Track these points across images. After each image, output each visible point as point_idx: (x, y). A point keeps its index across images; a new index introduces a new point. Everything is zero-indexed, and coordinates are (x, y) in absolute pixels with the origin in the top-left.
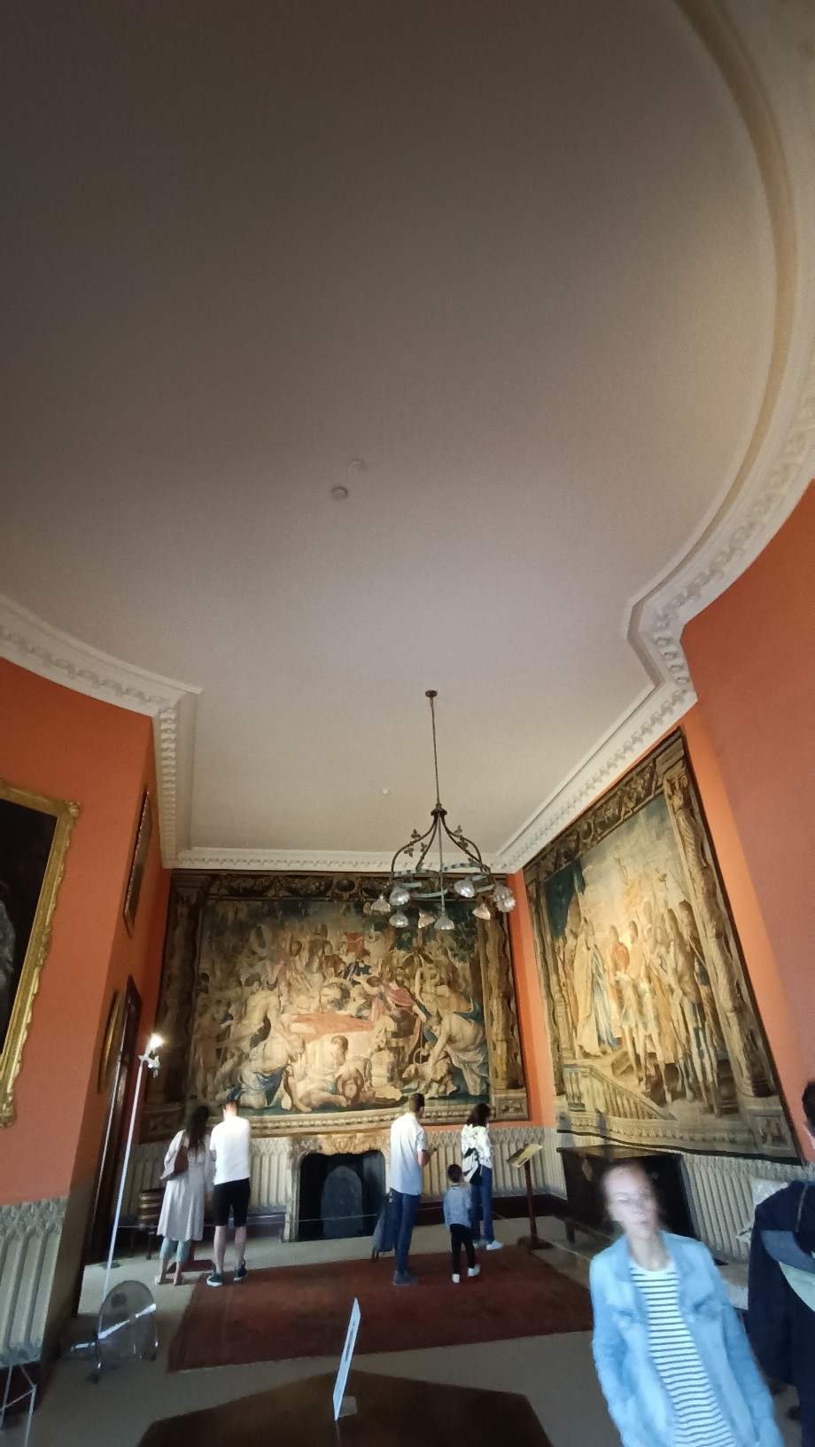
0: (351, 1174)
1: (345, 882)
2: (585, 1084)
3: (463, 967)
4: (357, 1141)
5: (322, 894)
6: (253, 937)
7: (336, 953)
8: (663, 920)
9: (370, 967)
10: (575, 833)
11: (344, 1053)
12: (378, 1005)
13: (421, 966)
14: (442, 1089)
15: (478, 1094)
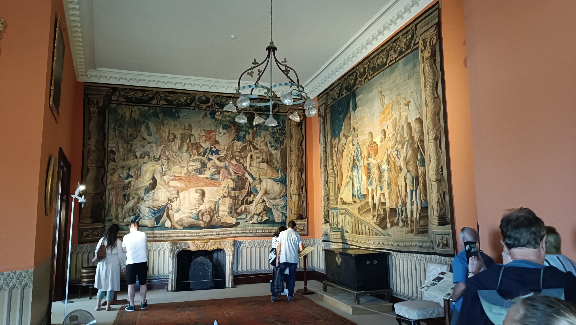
0: (206, 260)
1: (204, 98)
2: (341, 218)
3: (276, 154)
4: (210, 244)
5: (189, 105)
6: (143, 129)
7: (198, 141)
8: (403, 129)
9: (219, 150)
10: (355, 74)
11: (202, 198)
12: (224, 173)
13: (251, 152)
14: (260, 219)
15: (280, 221)
